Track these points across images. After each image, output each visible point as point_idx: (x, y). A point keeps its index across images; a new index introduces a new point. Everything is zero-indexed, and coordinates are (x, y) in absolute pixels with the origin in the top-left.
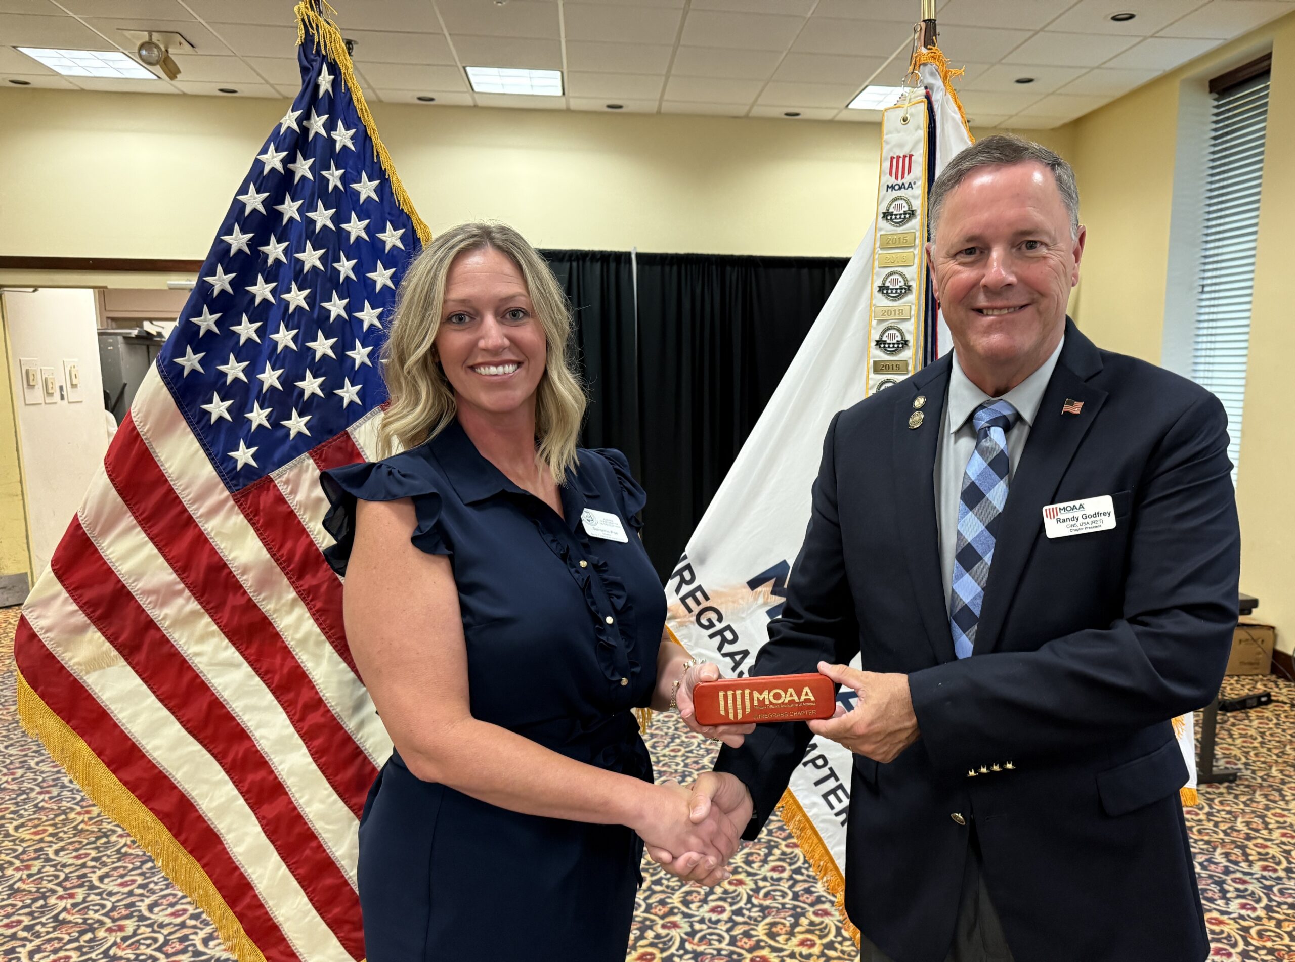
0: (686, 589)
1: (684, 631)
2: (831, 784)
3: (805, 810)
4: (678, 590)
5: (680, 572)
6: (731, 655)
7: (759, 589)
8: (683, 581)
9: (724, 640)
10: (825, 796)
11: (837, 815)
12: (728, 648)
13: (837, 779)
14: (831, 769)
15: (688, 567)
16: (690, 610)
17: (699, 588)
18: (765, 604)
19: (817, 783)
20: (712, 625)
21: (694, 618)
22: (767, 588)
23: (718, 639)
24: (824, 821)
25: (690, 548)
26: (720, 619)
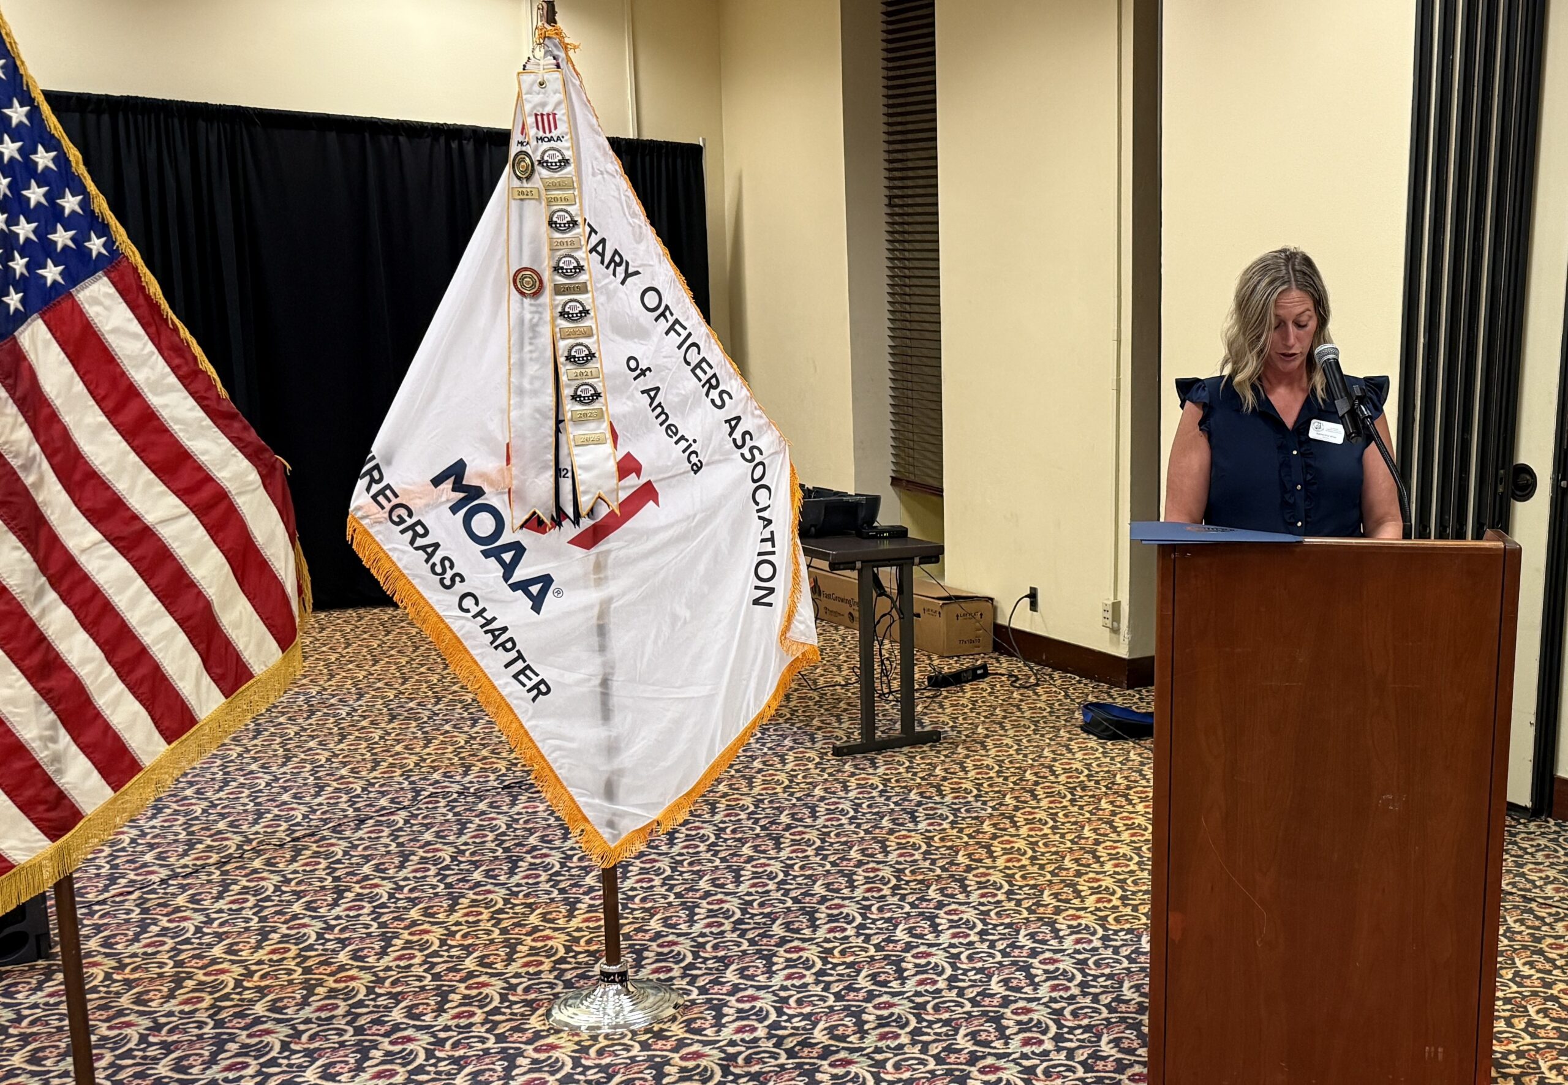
0: (375, 488)
1: (378, 528)
2: (520, 665)
3: (500, 689)
4: (368, 490)
5: (369, 472)
6: (423, 548)
7: (441, 487)
8: (373, 481)
9: (416, 535)
10: (516, 677)
11: (529, 691)
12: (420, 542)
13: (524, 661)
14: (518, 651)
15: (377, 467)
16: (383, 508)
17: (388, 487)
18: (448, 501)
19: (507, 666)
20: (402, 521)
21: (387, 515)
22: (448, 485)
23: (410, 533)
24: (517, 698)
25: (376, 448)
26: (410, 515)
